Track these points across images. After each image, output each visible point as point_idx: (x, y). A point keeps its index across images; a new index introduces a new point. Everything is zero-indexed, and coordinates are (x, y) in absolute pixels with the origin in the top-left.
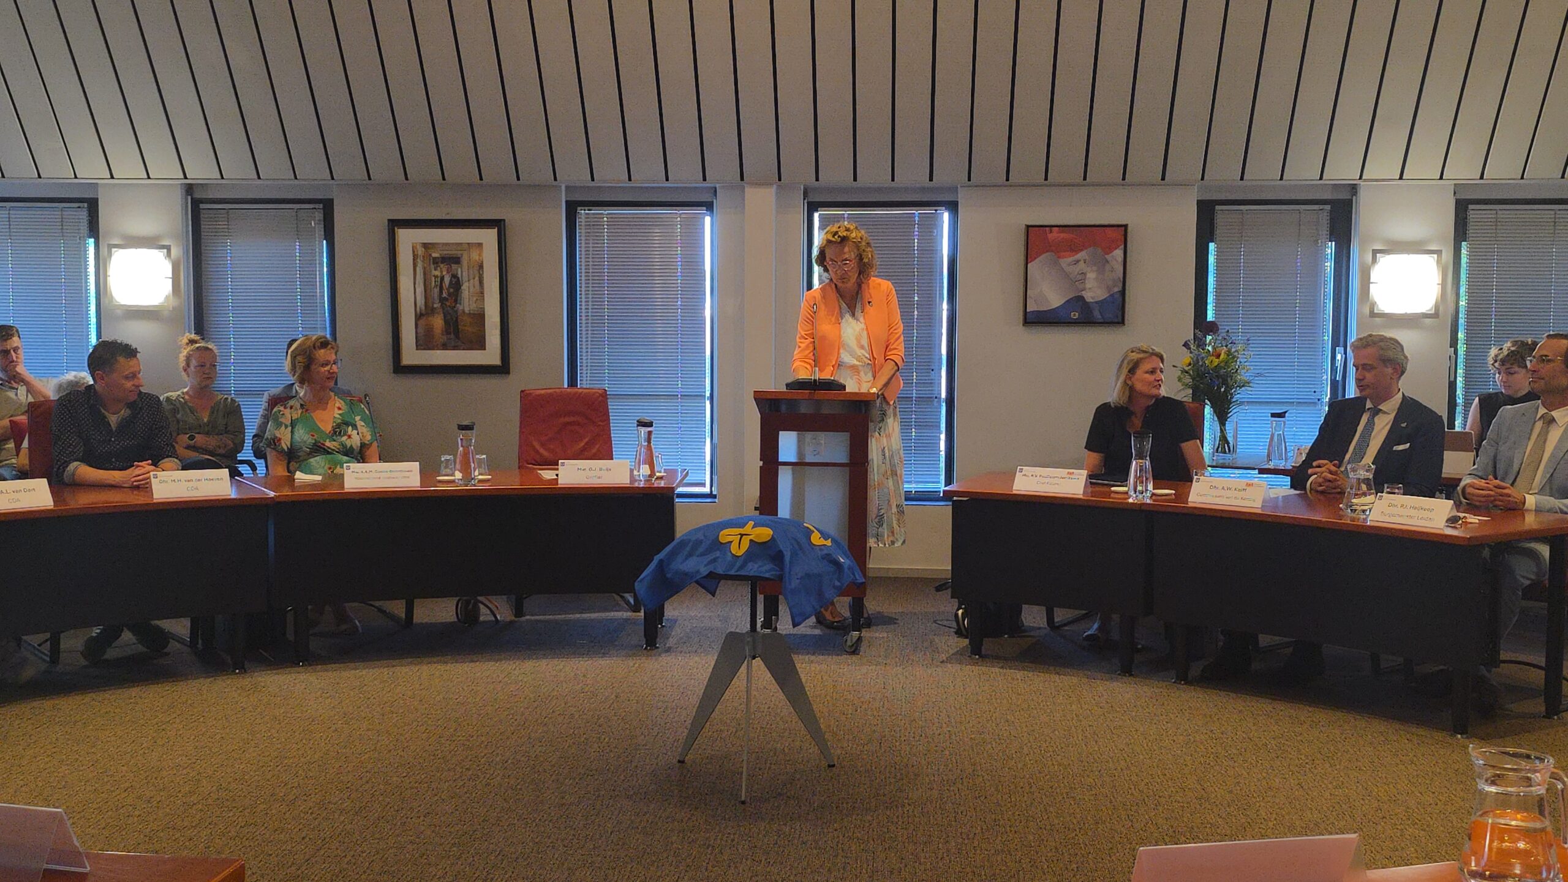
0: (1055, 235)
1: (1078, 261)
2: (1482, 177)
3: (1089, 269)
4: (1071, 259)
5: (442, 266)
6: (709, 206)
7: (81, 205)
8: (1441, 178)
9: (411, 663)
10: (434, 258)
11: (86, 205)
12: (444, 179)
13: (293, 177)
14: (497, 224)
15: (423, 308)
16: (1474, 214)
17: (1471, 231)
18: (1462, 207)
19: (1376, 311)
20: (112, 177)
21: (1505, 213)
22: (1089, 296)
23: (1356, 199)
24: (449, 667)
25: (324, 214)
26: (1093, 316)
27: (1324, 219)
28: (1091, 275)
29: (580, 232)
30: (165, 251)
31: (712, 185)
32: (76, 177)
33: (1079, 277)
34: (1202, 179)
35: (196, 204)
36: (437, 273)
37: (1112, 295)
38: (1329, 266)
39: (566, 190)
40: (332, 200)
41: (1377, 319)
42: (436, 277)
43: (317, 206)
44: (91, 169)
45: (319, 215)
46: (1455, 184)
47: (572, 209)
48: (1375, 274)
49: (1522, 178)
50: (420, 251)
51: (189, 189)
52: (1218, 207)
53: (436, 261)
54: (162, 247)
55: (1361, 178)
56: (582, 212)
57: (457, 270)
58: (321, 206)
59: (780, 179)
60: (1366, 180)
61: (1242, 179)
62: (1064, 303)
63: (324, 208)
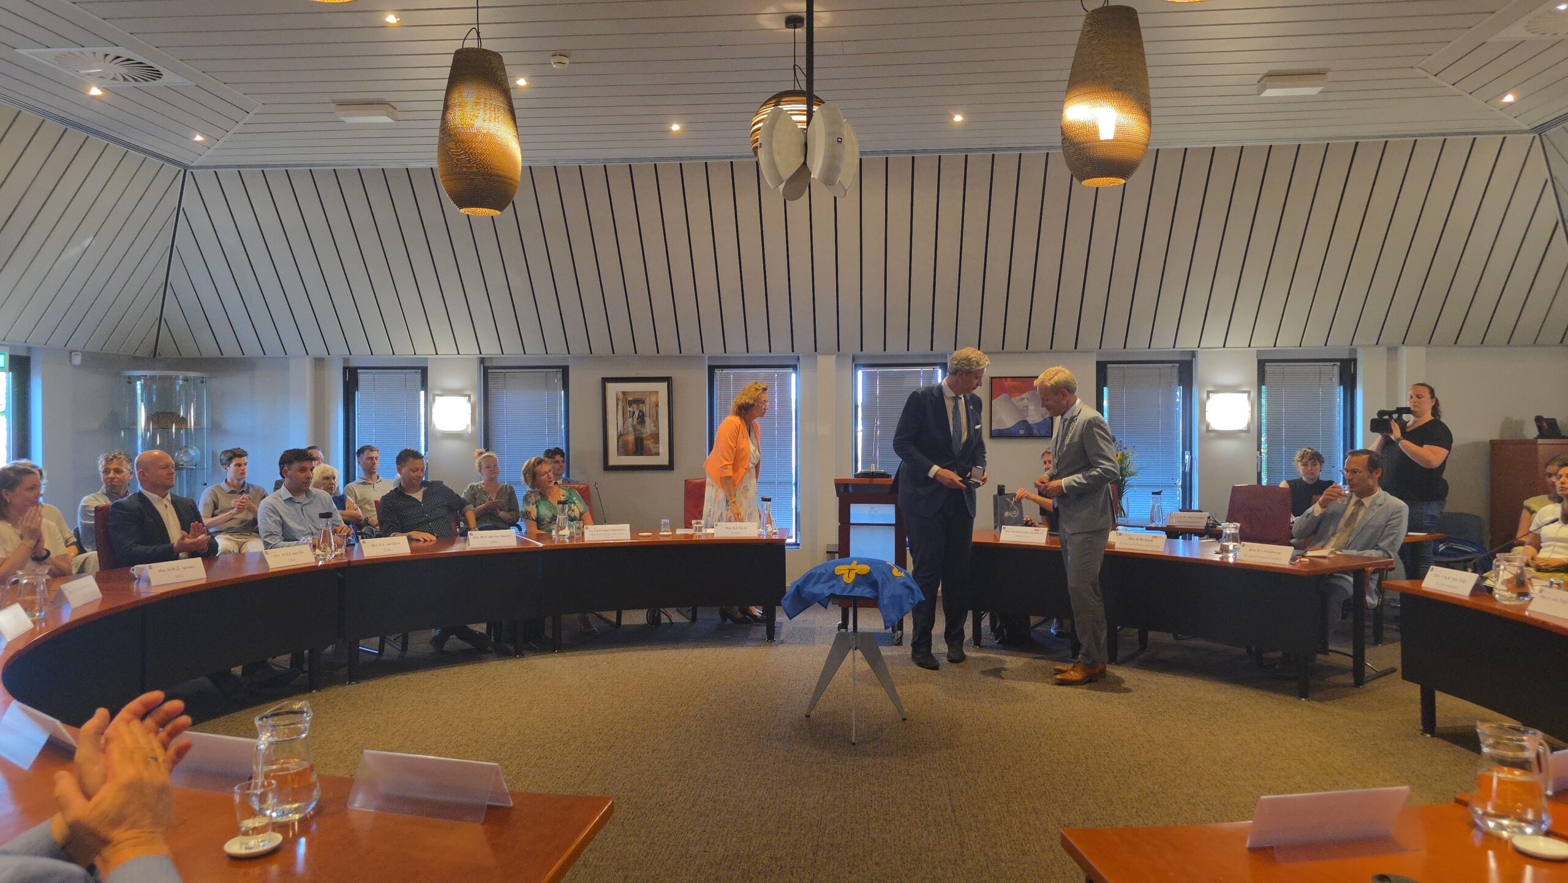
0: (1008, 383)
1: (1023, 399)
2: (1275, 346)
3: (1030, 404)
4: (1018, 398)
5: (634, 405)
6: (795, 367)
7: (417, 371)
8: (1249, 346)
9: (623, 651)
10: (629, 401)
11: (420, 371)
12: (636, 353)
13: (545, 353)
14: (668, 380)
15: (622, 431)
16: (1269, 368)
17: (1268, 378)
18: (1262, 364)
19: (1210, 429)
20: (437, 354)
21: (1289, 368)
22: (1031, 420)
23: (1195, 360)
24: (648, 653)
25: (563, 375)
26: (1033, 433)
27: (1176, 371)
28: (1032, 407)
29: (717, 384)
30: (467, 398)
31: (797, 355)
32: (415, 354)
33: (1025, 408)
34: (1100, 348)
35: (486, 369)
36: (631, 409)
37: (1045, 420)
38: (1179, 400)
39: (708, 359)
40: (568, 366)
41: (1211, 434)
42: (630, 411)
43: (558, 370)
44: (424, 349)
45: (560, 375)
46: (1257, 351)
47: (712, 369)
48: (1210, 405)
49: (1300, 346)
50: (621, 396)
51: (482, 361)
52: (1109, 366)
53: (630, 403)
54: (465, 396)
55: (1199, 347)
56: (717, 371)
57: (643, 408)
58: (561, 370)
59: (839, 351)
60: (1202, 348)
61: (1125, 348)
62: (1015, 425)
63: (563, 371)
